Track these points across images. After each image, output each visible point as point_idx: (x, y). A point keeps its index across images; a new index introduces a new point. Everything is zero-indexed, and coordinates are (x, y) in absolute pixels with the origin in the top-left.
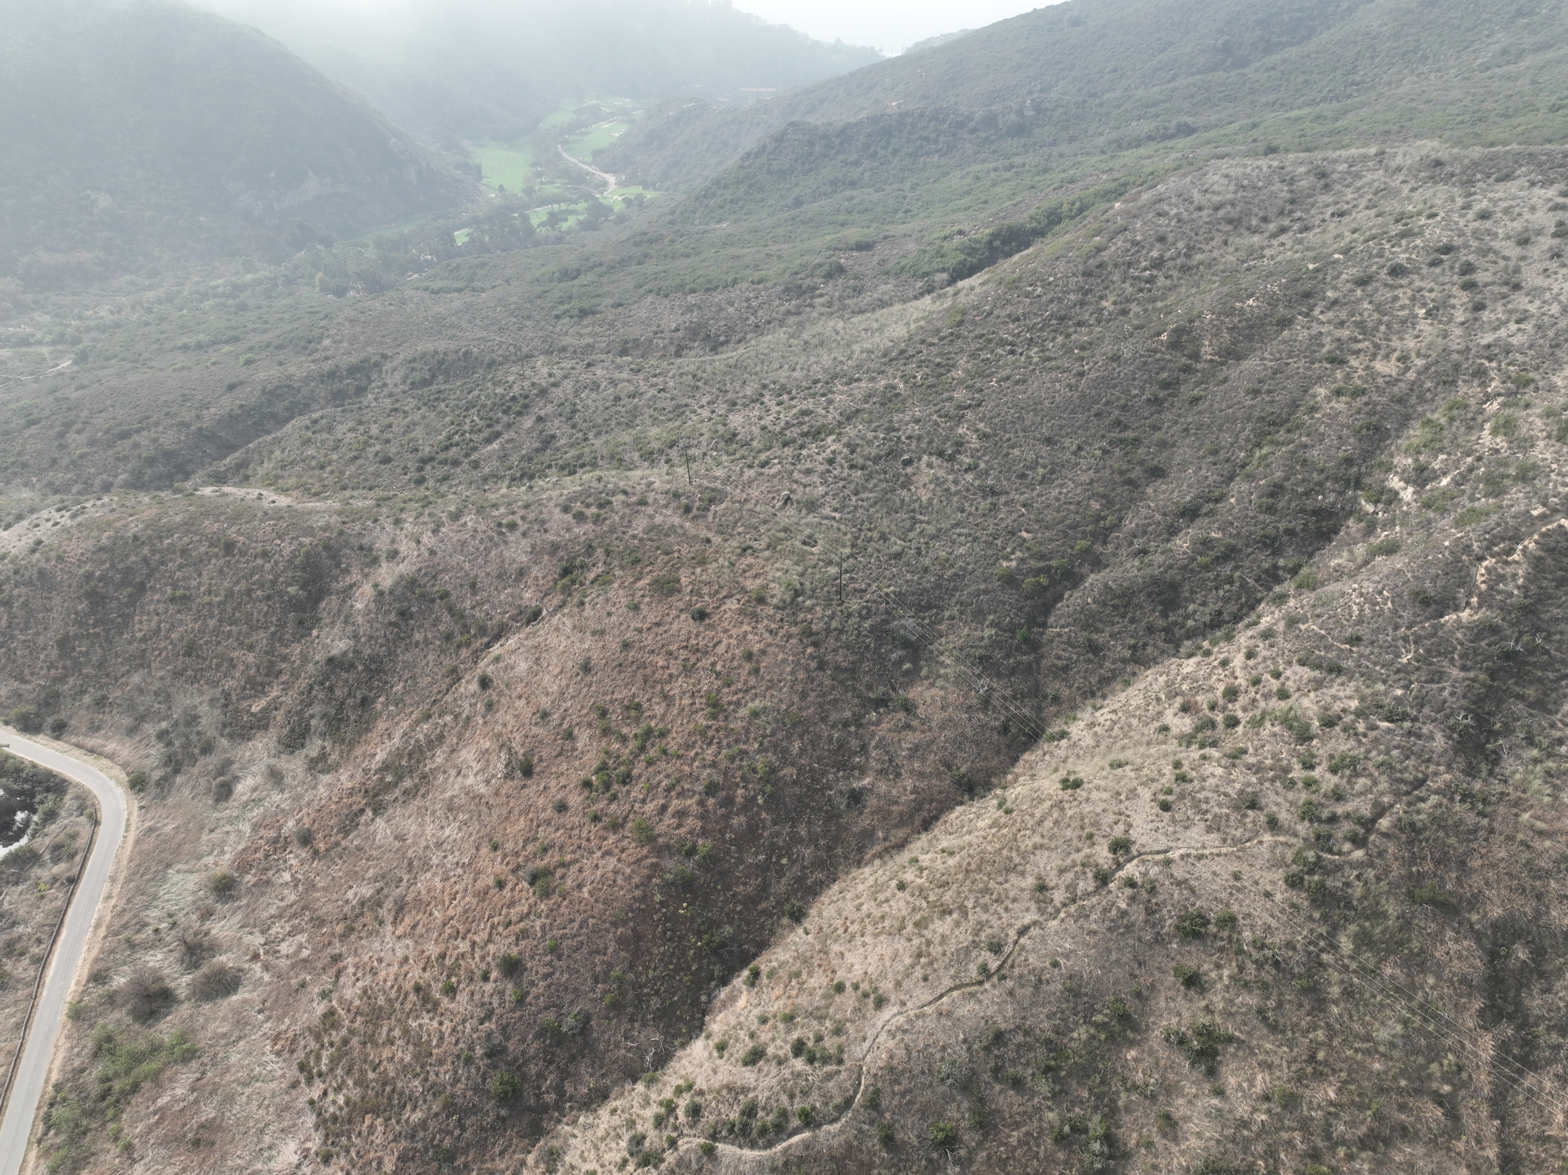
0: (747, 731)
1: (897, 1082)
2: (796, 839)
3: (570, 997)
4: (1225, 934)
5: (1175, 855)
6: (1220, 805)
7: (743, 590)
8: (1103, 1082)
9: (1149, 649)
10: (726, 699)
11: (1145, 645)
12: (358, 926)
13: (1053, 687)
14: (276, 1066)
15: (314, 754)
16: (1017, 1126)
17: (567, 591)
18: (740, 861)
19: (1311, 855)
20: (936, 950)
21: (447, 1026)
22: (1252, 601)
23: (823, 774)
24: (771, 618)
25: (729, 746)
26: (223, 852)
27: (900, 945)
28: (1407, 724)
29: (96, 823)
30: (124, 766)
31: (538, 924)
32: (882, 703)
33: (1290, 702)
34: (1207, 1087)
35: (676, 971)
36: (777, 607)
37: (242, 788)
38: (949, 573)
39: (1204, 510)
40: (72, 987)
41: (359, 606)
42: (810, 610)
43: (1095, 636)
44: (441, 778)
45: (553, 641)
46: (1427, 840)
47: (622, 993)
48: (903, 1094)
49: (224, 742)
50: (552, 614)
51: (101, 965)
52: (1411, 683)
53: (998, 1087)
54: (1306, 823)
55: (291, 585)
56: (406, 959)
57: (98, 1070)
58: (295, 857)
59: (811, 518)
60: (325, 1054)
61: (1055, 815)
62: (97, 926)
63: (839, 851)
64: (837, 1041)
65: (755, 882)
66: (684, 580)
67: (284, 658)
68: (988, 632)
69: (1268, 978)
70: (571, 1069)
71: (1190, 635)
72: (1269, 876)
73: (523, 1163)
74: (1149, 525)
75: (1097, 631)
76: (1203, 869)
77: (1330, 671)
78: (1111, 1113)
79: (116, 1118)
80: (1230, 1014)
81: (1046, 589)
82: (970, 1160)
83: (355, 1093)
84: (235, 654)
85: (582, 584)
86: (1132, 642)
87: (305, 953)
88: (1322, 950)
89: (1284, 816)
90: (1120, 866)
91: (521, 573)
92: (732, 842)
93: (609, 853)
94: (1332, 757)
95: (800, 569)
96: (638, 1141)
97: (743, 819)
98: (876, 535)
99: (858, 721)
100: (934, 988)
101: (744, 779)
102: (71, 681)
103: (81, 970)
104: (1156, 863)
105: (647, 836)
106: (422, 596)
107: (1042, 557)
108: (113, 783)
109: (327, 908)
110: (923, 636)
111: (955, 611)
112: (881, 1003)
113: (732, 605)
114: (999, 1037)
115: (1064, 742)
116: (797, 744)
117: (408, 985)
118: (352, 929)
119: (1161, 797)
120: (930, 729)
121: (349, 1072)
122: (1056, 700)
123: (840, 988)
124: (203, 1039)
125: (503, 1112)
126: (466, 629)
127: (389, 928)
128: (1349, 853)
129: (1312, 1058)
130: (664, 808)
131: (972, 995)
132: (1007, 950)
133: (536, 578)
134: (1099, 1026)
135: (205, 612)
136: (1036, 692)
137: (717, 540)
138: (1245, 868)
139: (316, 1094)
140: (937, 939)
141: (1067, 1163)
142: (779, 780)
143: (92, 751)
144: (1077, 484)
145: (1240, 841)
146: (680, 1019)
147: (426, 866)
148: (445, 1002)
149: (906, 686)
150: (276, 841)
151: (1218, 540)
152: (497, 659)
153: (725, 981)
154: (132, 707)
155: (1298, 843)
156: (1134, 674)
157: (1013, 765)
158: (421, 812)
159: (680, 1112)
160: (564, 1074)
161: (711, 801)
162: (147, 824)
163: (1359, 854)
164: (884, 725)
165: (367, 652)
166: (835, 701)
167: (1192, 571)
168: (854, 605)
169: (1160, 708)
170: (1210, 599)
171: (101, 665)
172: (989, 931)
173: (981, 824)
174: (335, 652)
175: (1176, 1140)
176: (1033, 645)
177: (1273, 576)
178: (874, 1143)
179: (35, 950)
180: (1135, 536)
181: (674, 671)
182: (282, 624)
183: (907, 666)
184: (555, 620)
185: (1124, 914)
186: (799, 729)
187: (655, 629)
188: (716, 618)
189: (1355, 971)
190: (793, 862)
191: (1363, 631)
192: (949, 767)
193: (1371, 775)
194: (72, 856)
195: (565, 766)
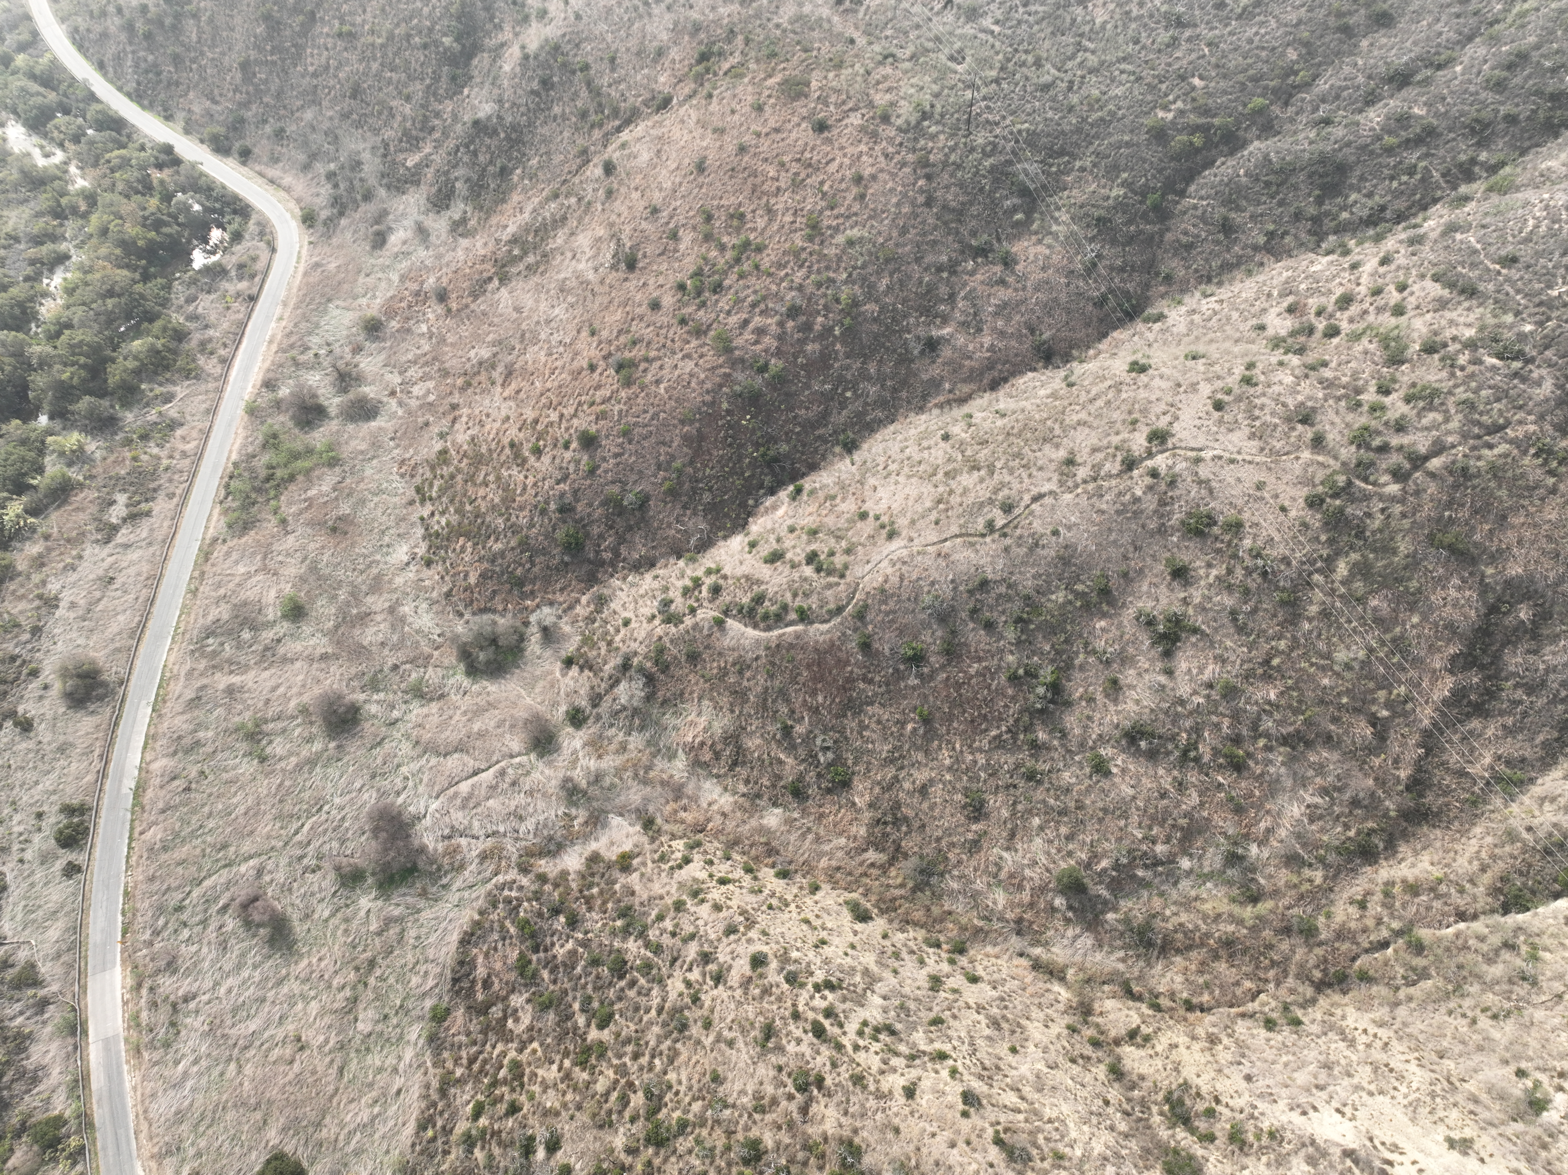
0: (839, 259)
1: (885, 602)
2: (864, 375)
3: (634, 477)
4: (1227, 538)
5: (1207, 454)
6: (1273, 414)
7: (871, 105)
8: (1066, 641)
9: (1288, 239)
10: (825, 223)
11: (1286, 233)
12: (475, 382)
13: (1172, 265)
14: (399, 484)
15: (457, 217)
16: (979, 660)
17: (699, 80)
18: (807, 386)
19: (1341, 480)
20: (955, 500)
21: (530, 481)
22: (1428, 199)
23: (905, 317)
24: (891, 140)
25: (819, 272)
26: (374, 297)
27: (927, 489)
28: (1516, 365)
29: (274, 250)
30: (298, 201)
31: (617, 408)
32: (982, 252)
33: (1403, 320)
34: (1159, 665)
35: (732, 473)
36: (900, 129)
37: (395, 239)
38: (1095, 116)
39: (1418, 77)
40: (250, 389)
41: (507, 68)
42: (933, 137)
43: (1233, 215)
44: (559, 258)
45: (676, 133)
46: (1474, 487)
47: (680, 484)
48: (887, 613)
49: (382, 192)
50: (681, 104)
51: (271, 375)
52: (1549, 319)
53: (971, 625)
54: (1353, 448)
55: (445, 35)
56: (508, 418)
57: (266, 458)
58: (433, 311)
59: (969, 30)
60: (437, 484)
61: (1110, 395)
62: (271, 342)
63: (904, 394)
64: (845, 558)
65: (816, 409)
66: (814, 84)
67: (437, 115)
68: (1118, 192)
69: (1253, 586)
70: (628, 536)
71: (1341, 229)
72: (1292, 492)
73: (578, 601)
74: (1347, 88)
75: (1239, 209)
76: (1229, 474)
77: (1463, 292)
78: (1065, 668)
79: (276, 497)
80: (1204, 609)
81: (1198, 151)
82: (931, 677)
83: (454, 519)
84: (394, 103)
85: (715, 74)
86: (1271, 227)
87: (431, 398)
88: (1317, 571)
89: (1332, 436)
90: (1150, 455)
91: (660, 53)
92: (803, 367)
93: (688, 356)
94: (1414, 385)
95: (936, 88)
96: (667, 603)
97: (817, 346)
98: (1030, 59)
99: (952, 268)
100: (940, 532)
101: (826, 307)
102: (254, 107)
103: (256, 377)
104: (1186, 459)
105: (725, 347)
106: (564, 65)
107: (1206, 112)
108: (288, 216)
109: (452, 363)
110: (1044, 187)
111: (1088, 162)
112: (892, 535)
113: (855, 119)
114: (984, 584)
115: (1157, 326)
116: (885, 281)
117: (506, 441)
118: (469, 384)
119: (1219, 396)
120: (1024, 288)
121: (452, 501)
122: (1168, 279)
123: (863, 516)
124: (345, 452)
125: (566, 559)
126: (600, 108)
127: (499, 389)
128: (1385, 485)
129: (1267, 662)
130: (746, 322)
131: (972, 544)
132: (1017, 511)
133: (673, 61)
134: (1078, 595)
135: (368, 53)
136: (1150, 267)
137: (861, 41)
138: (1270, 479)
139: (426, 513)
140: (959, 491)
141: (1013, 699)
142: (860, 314)
143: (272, 181)
144: (1280, 24)
145: (1278, 454)
146: (727, 515)
147: (535, 341)
148: (532, 459)
149: (1011, 238)
150: (417, 294)
151: (1422, 117)
152: (623, 146)
153: (772, 492)
154: (306, 143)
155: (1336, 465)
156: (1262, 264)
157: (1099, 340)
158: (539, 288)
159: (704, 589)
160: (621, 540)
161: (790, 324)
162: (315, 259)
163: (1394, 488)
164: (979, 277)
165: (509, 119)
166: (935, 242)
167: (1372, 152)
168: (980, 138)
169: (1266, 305)
170: (1380, 190)
171: (279, 95)
172: (1006, 492)
173: (1042, 392)
174: (481, 115)
175: (1115, 701)
176: (1162, 214)
177: (1467, 173)
178: (853, 646)
179: (222, 352)
180: (1323, 101)
181: (783, 185)
182: (436, 78)
183: (1019, 216)
184: (682, 111)
185: (1136, 500)
186: (891, 267)
187: (773, 136)
188: (835, 132)
189: (1341, 596)
190: (857, 396)
191: (1526, 253)
192: (1032, 331)
193: (1447, 411)
194: (253, 276)
195: (665, 266)
